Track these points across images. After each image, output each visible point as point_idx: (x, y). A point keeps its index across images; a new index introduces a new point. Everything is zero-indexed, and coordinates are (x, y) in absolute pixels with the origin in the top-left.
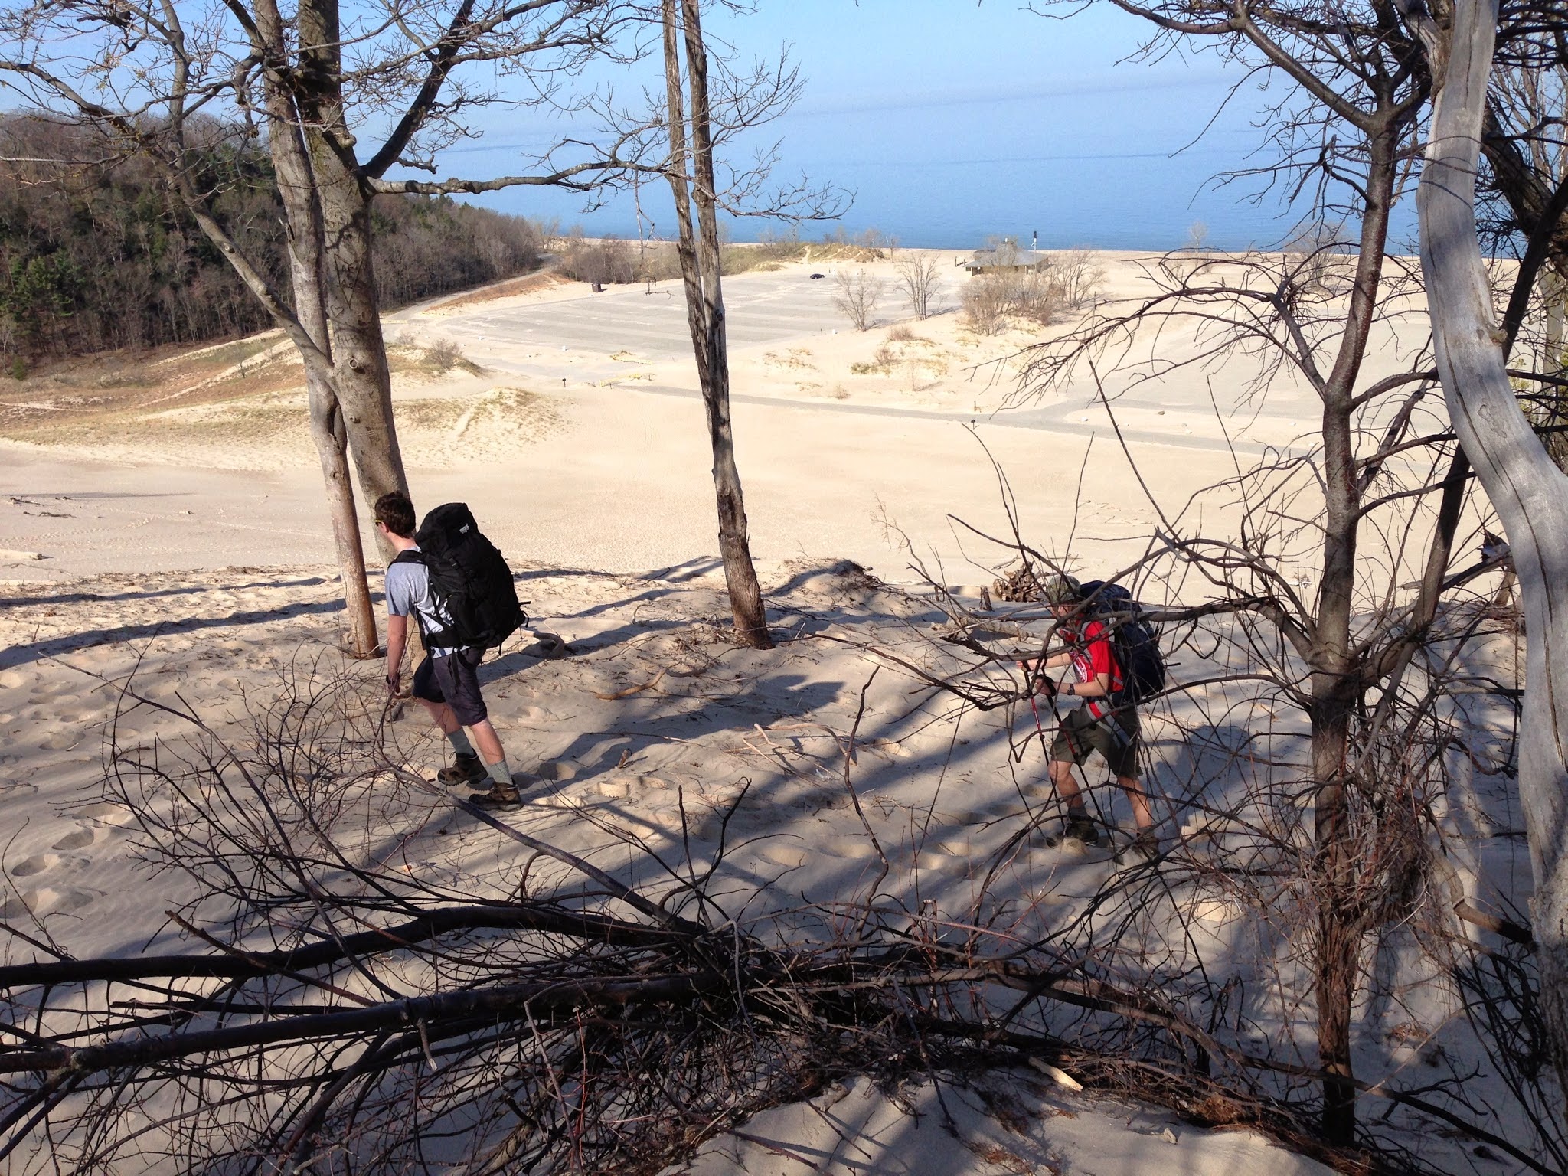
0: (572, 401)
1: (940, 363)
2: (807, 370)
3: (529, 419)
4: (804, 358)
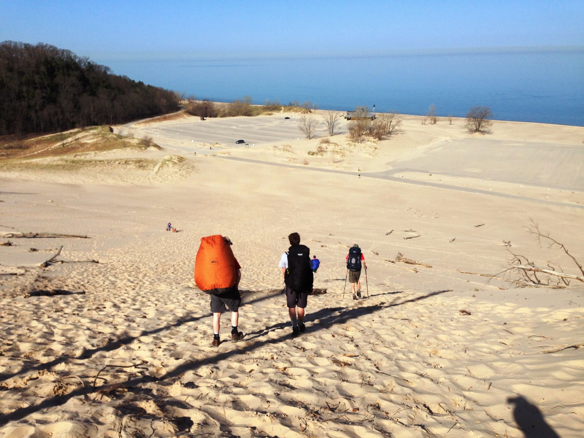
0: (199, 161)
1: (342, 153)
2: (291, 153)
4: (288, 148)
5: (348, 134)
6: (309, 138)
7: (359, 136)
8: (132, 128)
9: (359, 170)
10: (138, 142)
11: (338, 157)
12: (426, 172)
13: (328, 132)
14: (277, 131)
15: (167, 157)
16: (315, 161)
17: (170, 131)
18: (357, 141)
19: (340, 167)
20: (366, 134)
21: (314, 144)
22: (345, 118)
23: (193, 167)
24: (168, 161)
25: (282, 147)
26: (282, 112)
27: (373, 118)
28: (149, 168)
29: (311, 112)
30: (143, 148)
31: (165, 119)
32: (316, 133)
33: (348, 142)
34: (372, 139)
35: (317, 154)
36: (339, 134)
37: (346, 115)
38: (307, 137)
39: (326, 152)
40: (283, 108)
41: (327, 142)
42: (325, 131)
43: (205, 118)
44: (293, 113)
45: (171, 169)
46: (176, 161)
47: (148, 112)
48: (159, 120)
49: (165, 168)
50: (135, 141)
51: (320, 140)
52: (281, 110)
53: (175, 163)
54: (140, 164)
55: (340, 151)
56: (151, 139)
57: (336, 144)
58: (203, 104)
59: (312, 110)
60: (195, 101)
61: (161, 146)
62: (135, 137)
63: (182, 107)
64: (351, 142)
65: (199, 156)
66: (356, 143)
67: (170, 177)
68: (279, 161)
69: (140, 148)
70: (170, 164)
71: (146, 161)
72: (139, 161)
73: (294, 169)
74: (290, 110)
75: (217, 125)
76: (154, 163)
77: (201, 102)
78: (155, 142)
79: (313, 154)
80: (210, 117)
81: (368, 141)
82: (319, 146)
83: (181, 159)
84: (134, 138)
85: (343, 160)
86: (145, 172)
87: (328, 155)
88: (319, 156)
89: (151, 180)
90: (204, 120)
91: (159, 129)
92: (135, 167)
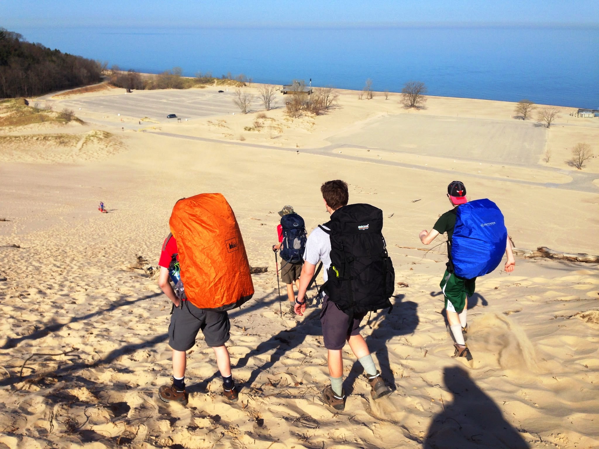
0: (128, 137)
1: (279, 128)
2: (226, 129)
3: (111, 144)
4: (223, 123)
5: (285, 109)
6: (245, 112)
7: (297, 110)
8: (50, 100)
9: (297, 146)
10: (57, 116)
11: (276, 133)
12: (365, 148)
13: (264, 107)
14: (210, 105)
15: (91, 133)
16: (252, 137)
17: (94, 103)
18: (294, 115)
19: (277, 143)
20: (303, 109)
21: (250, 119)
22: (282, 92)
23: (121, 143)
24: (93, 136)
25: (217, 122)
26: (215, 85)
27: (310, 92)
28: (72, 144)
29: (245, 85)
30: (64, 123)
31: (87, 90)
32: (252, 108)
33: (285, 117)
34: (309, 113)
35: (254, 129)
36: (276, 108)
37: (282, 89)
38: (243, 112)
39: (263, 127)
40: (216, 81)
41: (264, 117)
42: (261, 105)
43: (131, 90)
44: (227, 86)
45: (95, 145)
46: (101, 136)
47: (67, 83)
48: (80, 92)
49: (90, 145)
50: (53, 115)
51: (255, 115)
52: (214, 82)
53: (101, 139)
54: (61, 139)
55: (277, 126)
56: (72, 112)
57: (273, 119)
58: (129, 75)
59: (247, 84)
60: (119, 72)
61: (83, 120)
62: (53, 110)
63: (105, 78)
64: (288, 117)
65: (127, 131)
66: (294, 118)
67: (95, 154)
68: (214, 136)
69: (60, 122)
70: (95, 140)
71: (68, 136)
72: (60, 137)
73: (230, 145)
74: (223, 83)
75: (146, 98)
76: (77, 139)
77: (126, 73)
78: (77, 115)
79: (249, 130)
80: (137, 89)
81: (306, 116)
82: (255, 121)
83: (107, 135)
84: (53, 112)
85: (281, 136)
86: (67, 149)
87: (265, 131)
88: (256, 132)
89: (75, 156)
90: (130, 92)
91: (81, 102)
92: (55, 143)
